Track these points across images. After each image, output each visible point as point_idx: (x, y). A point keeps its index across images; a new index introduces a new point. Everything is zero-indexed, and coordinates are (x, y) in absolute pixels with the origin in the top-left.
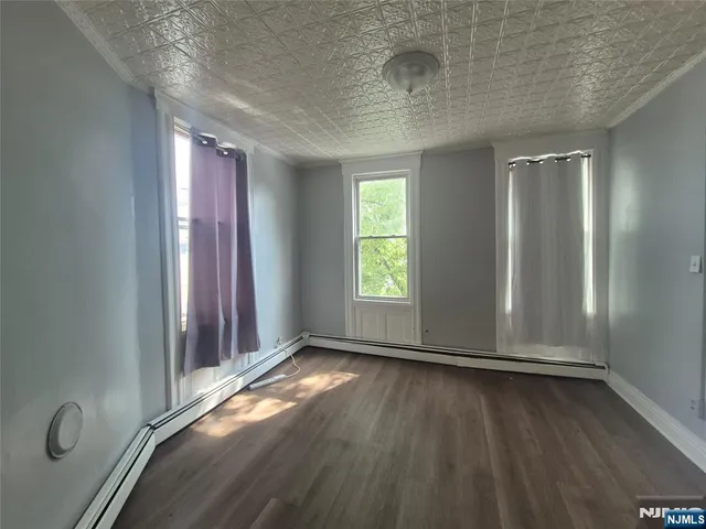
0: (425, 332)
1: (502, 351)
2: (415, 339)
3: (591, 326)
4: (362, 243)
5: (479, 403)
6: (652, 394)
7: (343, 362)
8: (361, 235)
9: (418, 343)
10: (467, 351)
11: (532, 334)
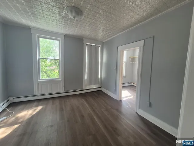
0: (65, 87)
1: (84, 88)
2: (62, 90)
3: (100, 80)
4: (41, 60)
5: (83, 101)
6: (108, 89)
7: (35, 103)
8: (40, 58)
9: (63, 91)
10: (77, 90)
11: (90, 83)
